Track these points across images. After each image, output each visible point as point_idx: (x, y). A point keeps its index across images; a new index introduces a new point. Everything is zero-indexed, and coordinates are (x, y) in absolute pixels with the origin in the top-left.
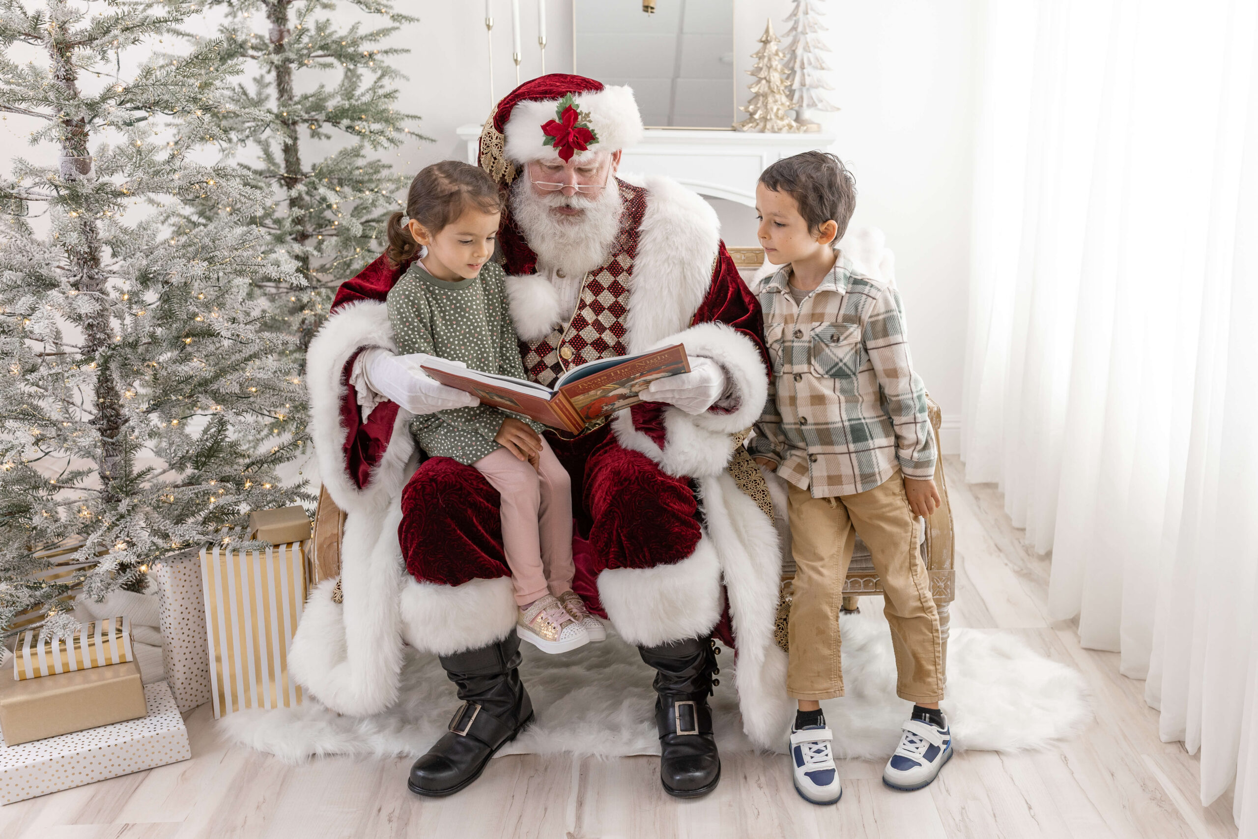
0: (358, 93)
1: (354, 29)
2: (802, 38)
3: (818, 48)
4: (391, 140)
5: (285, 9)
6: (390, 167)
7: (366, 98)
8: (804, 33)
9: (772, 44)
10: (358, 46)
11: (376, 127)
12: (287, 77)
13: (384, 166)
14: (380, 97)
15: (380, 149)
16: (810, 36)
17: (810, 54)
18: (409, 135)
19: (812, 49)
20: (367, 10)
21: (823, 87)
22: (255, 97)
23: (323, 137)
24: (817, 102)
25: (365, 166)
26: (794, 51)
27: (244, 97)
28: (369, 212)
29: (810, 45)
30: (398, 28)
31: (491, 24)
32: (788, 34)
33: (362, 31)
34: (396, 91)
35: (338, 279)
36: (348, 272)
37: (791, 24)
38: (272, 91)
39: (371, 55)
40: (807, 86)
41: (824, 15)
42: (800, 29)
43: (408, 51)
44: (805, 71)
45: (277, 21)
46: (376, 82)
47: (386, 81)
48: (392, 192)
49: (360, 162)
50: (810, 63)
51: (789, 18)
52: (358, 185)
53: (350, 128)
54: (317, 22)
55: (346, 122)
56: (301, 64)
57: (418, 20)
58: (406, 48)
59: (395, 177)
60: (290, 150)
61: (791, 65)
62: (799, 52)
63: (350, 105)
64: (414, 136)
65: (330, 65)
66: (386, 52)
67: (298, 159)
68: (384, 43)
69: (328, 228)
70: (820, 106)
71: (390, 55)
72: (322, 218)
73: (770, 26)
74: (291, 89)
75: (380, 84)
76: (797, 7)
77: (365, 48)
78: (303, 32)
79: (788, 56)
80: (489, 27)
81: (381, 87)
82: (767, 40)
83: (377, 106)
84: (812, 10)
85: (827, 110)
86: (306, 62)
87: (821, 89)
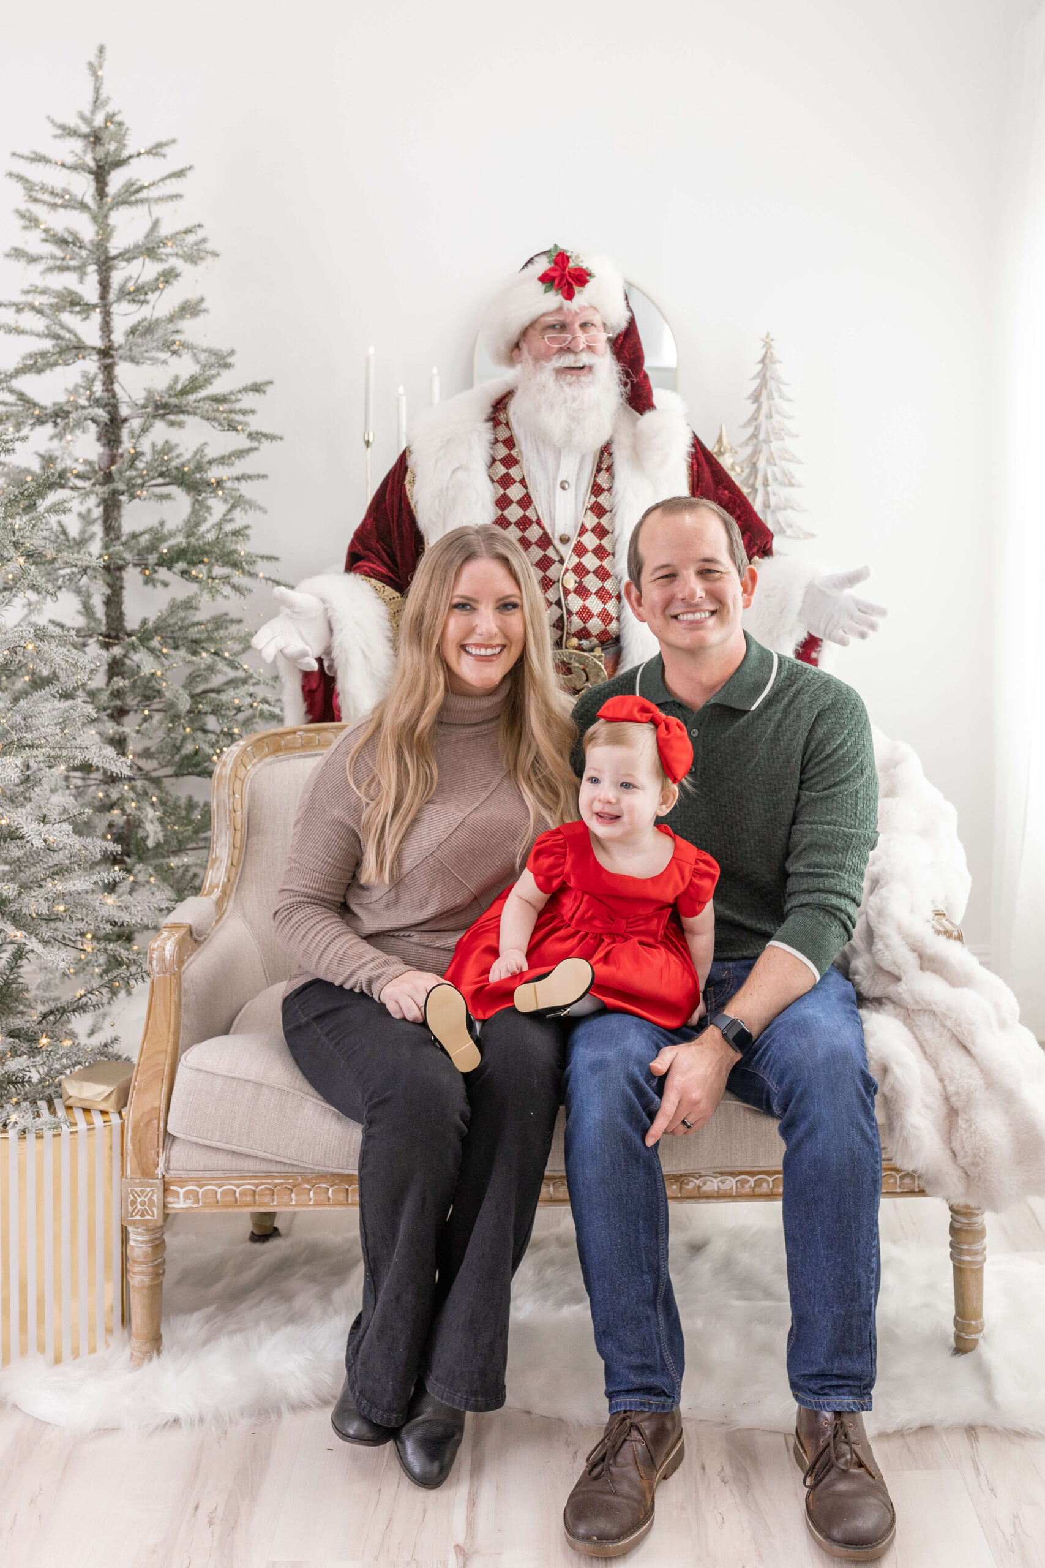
0: (203, 528)
1: (200, 451)
2: (765, 447)
3: (785, 459)
4: (236, 588)
5: (119, 429)
6: (240, 621)
7: (210, 537)
8: (767, 441)
9: (726, 456)
10: (206, 472)
11: (218, 571)
12: (116, 513)
13: (232, 621)
14: (226, 535)
15: (219, 598)
16: (775, 445)
17: (775, 468)
18: (264, 581)
19: (777, 461)
20: (219, 428)
21: (792, 508)
22: (77, 537)
23: (158, 585)
24: (785, 527)
25: (208, 621)
26: (754, 464)
27: (62, 537)
28: (206, 680)
29: (775, 456)
30: (256, 449)
31: (371, 440)
32: (746, 443)
33: (211, 453)
34: (247, 527)
35: (163, 767)
36: (177, 758)
37: (750, 430)
38: (98, 529)
39: (219, 483)
40: (772, 508)
41: (792, 418)
42: (762, 436)
43: (264, 476)
44: (769, 489)
45: (109, 444)
46: (225, 515)
47: (237, 514)
48: (236, 654)
49: (199, 616)
50: (776, 479)
51: (748, 423)
52: (195, 645)
53: (184, 573)
54: (154, 445)
55: (181, 565)
56: (133, 497)
57: (281, 439)
58: (262, 473)
59: (242, 634)
60: (114, 601)
61: (751, 482)
62: (761, 464)
63: (189, 544)
64: (270, 583)
65: (168, 497)
66: (238, 479)
67: (122, 613)
68: (240, 467)
69: (155, 701)
70: (789, 532)
71: (243, 482)
72: (150, 688)
73: (724, 434)
74: (120, 527)
75: (228, 517)
76: (758, 409)
77: (214, 474)
78: (137, 455)
79: (747, 471)
80: (368, 443)
81: (231, 520)
82: (720, 450)
83: (224, 546)
84: (778, 412)
85: (798, 538)
86: (139, 493)
87: (789, 512)
